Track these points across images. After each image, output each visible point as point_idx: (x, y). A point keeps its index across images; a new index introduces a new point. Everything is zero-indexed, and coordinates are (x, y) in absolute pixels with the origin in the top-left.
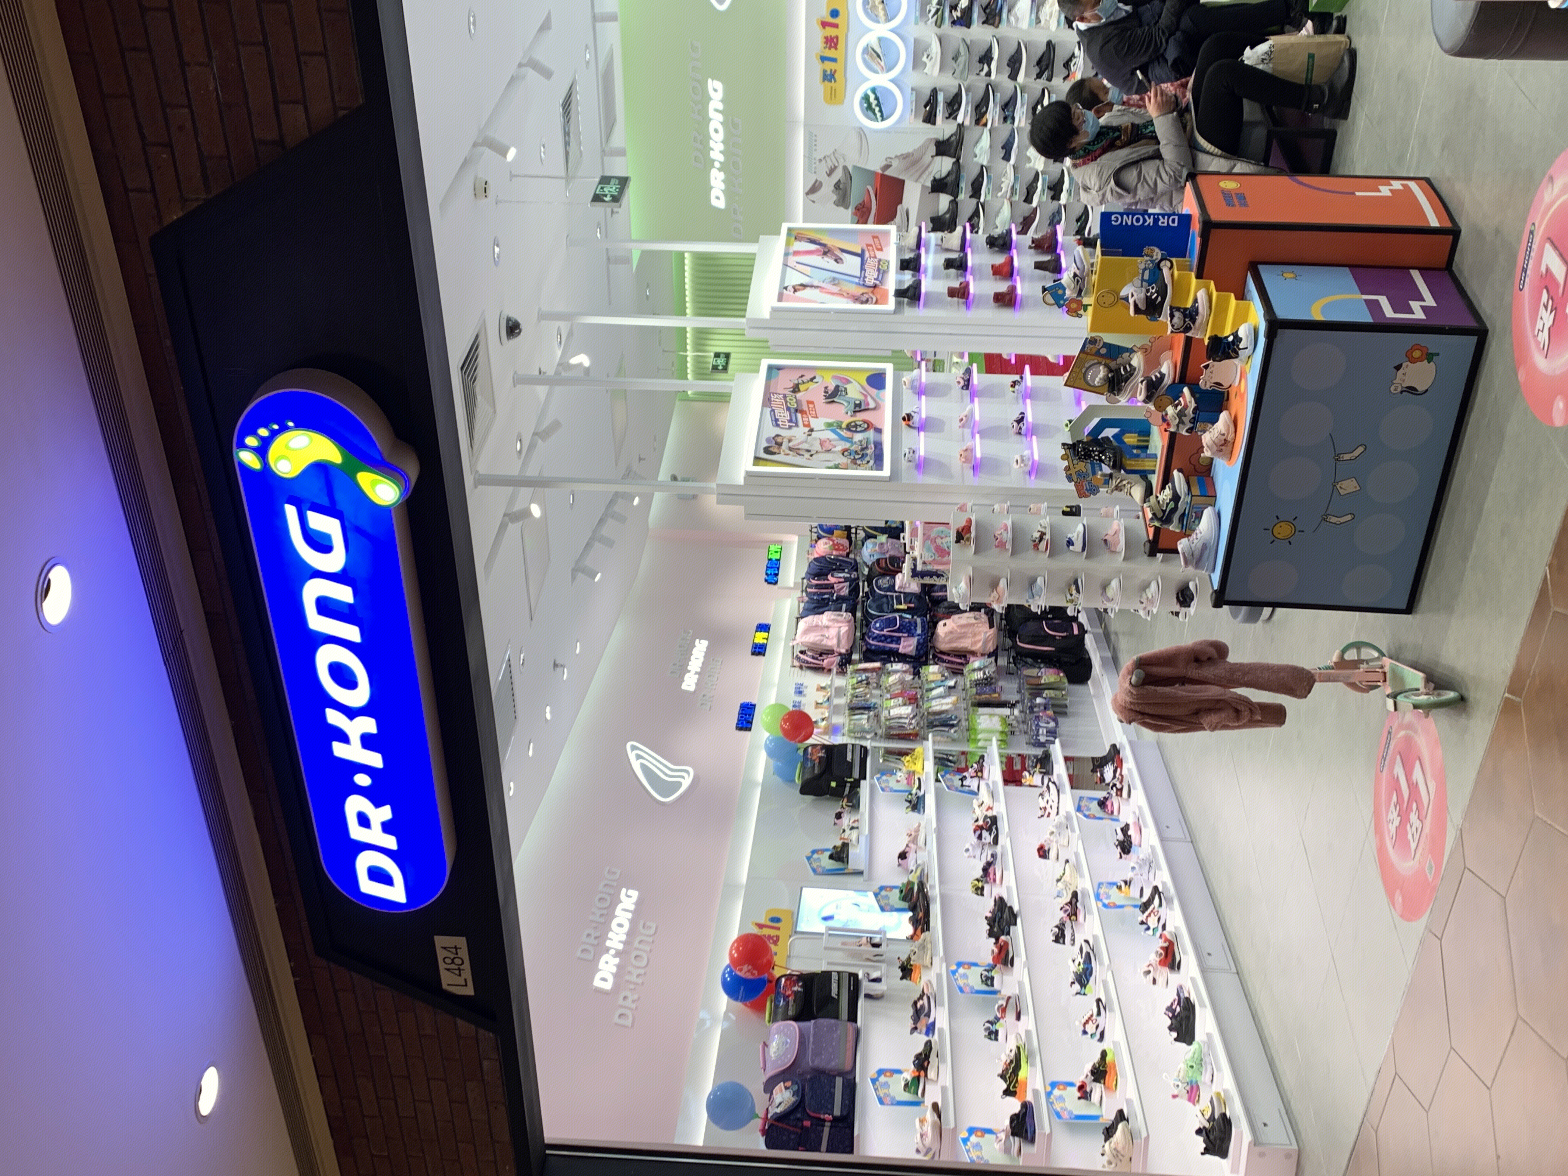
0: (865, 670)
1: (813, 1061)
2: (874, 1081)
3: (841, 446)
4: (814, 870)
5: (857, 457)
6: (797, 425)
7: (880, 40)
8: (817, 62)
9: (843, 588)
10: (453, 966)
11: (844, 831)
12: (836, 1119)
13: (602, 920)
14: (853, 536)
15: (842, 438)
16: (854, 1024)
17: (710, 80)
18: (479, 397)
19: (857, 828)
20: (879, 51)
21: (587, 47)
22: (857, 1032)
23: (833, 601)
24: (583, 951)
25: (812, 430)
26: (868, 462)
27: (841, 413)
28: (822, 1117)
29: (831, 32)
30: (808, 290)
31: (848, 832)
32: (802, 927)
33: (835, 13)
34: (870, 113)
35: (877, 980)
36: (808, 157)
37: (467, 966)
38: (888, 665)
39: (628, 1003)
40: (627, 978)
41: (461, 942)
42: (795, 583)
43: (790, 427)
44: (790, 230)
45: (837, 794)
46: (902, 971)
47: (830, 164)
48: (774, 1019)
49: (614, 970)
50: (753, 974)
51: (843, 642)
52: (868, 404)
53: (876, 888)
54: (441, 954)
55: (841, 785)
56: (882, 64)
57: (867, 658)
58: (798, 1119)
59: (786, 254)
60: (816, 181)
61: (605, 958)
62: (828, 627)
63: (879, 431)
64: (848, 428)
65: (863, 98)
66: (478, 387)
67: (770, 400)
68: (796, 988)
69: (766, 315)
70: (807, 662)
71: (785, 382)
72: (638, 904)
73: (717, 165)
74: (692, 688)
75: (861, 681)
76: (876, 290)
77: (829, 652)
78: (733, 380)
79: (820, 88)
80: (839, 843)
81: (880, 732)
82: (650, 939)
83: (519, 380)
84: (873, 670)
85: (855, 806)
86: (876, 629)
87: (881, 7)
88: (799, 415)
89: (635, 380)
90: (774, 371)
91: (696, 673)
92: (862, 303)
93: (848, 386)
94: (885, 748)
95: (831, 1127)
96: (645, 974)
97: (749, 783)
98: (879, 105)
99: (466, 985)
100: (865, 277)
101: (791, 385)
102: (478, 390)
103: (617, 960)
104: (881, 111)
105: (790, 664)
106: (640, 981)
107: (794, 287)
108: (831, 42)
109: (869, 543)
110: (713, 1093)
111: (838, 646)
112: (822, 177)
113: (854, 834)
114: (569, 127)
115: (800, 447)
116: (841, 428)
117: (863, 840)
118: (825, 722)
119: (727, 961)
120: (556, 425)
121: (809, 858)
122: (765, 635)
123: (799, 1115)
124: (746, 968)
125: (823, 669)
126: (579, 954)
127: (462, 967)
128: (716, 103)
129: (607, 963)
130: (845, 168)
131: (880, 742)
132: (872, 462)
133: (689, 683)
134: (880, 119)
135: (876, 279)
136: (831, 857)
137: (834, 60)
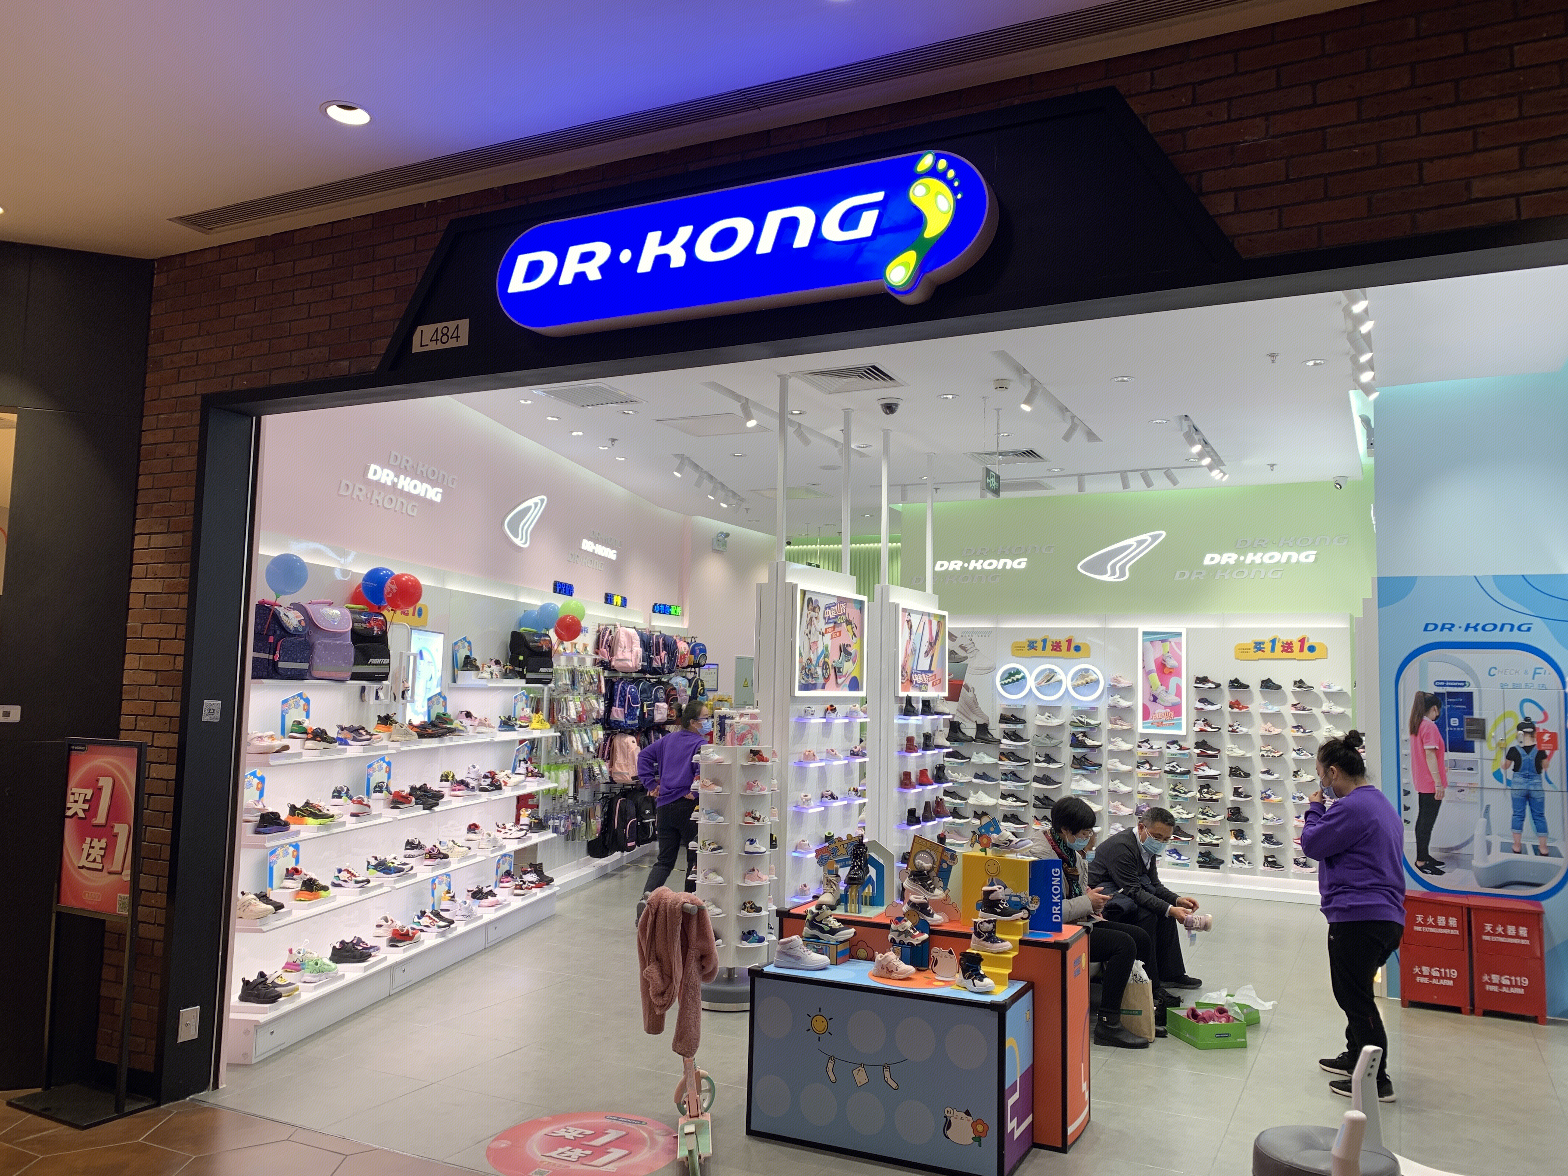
0: (599, 681)
1: (319, 644)
2: (300, 695)
3: (813, 657)
4: (456, 643)
5: (807, 670)
6: (826, 623)
7: (1060, 682)
8: (1042, 637)
9: (658, 663)
10: (440, 335)
11: (489, 667)
12: (275, 664)
13: (419, 473)
14: (689, 669)
15: (819, 658)
16: (349, 678)
17: (1026, 559)
18: (845, 380)
19: (492, 678)
20: (1052, 681)
21: (1062, 470)
22: (342, 681)
23: (649, 656)
24: (396, 457)
25: (823, 635)
26: (803, 679)
27: (834, 658)
28: (277, 652)
29: (1064, 646)
30: (908, 631)
31: (489, 670)
32: (415, 635)
33: (1077, 648)
34: (1007, 675)
35: (377, 697)
36: (973, 631)
37: (440, 346)
38: (602, 699)
39: (357, 492)
40: (376, 492)
41: (464, 341)
42: (654, 626)
43: (825, 618)
44: (944, 617)
45: (513, 660)
46: (385, 716)
47: (969, 647)
48: (353, 611)
49: (382, 481)
50: (388, 593)
51: (620, 664)
52: (840, 678)
53: (446, 694)
54: (452, 325)
55: (520, 664)
56: (1043, 684)
57: (608, 681)
58: (275, 632)
59: (929, 614)
60: (956, 637)
61: (392, 474)
62: (632, 651)
63: (823, 687)
64: (825, 663)
65: (1018, 669)
66: (854, 380)
67: (841, 602)
68: (376, 629)
69: (892, 600)
70: (603, 636)
71: (852, 613)
72: (431, 502)
73: (966, 565)
74: (583, 547)
75: (592, 678)
76: (909, 682)
77: (612, 653)
78: (851, 574)
79: (1024, 639)
80: (478, 663)
81: (555, 694)
82: (404, 511)
83: (847, 412)
84: (599, 687)
85: (505, 675)
86: (630, 689)
87: (1084, 682)
88: (832, 625)
89: (850, 500)
90: (859, 606)
91: (594, 550)
92: (902, 672)
93: (851, 662)
94: (543, 699)
95: (268, 660)
96: (378, 506)
97: (516, 591)
98: (1013, 681)
99: (422, 346)
100: (917, 674)
101: (851, 619)
102: (853, 379)
103: (389, 484)
104: (1009, 683)
105: (601, 623)
106: (373, 502)
107: (910, 620)
108: (1057, 647)
109: (685, 682)
110: (299, 560)
111: (617, 660)
112: (959, 642)
113: (487, 675)
114: (1013, 455)
115: (813, 626)
116: (825, 657)
117: (484, 682)
118: (562, 650)
119: (397, 572)
120: (807, 442)
121: (465, 639)
122: (619, 604)
123: (278, 632)
124: (394, 587)
125: (598, 648)
126: (394, 453)
127: (439, 342)
128: (1010, 564)
129: (388, 475)
130: (966, 658)
131: (547, 694)
132: (803, 682)
133: (587, 545)
134: (1003, 682)
135: (916, 683)
136: (467, 657)
137: (1044, 648)
